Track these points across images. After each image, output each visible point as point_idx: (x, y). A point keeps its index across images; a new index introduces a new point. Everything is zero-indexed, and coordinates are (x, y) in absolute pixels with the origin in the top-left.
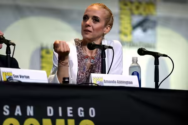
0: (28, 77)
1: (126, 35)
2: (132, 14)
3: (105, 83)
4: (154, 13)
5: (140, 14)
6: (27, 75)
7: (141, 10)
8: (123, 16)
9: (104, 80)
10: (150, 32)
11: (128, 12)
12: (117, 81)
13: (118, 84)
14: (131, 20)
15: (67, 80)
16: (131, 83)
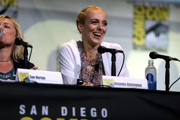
0: (44, 78)
1: (139, 39)
2: (146, 19)
3: (115, 85)
4: (167, 18)
5: (154, 19)
6: (43, 76)
7: (155, 15)
9: (115, 82)
10: (162, 36)
11: (142, 17)
12: (127, 83)
13: (128, 86)
14: (144, 24)
15: (81, 81)
16: (141, 85)
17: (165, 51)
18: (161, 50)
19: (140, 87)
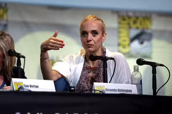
0: (37, 87)
2: (130, 28)
3: (106, 91)
4: (149, 26)
5: (137, 28)
6: (36, 85)
8: (121, 30)
9: (106, 89)
11: (126, 26)
12: (118, 89)
13: (119, 92)
15: (73, 89)
16: (131, 91)
17: (150, 57)
18: (146, 57)
19: (130, 92)
